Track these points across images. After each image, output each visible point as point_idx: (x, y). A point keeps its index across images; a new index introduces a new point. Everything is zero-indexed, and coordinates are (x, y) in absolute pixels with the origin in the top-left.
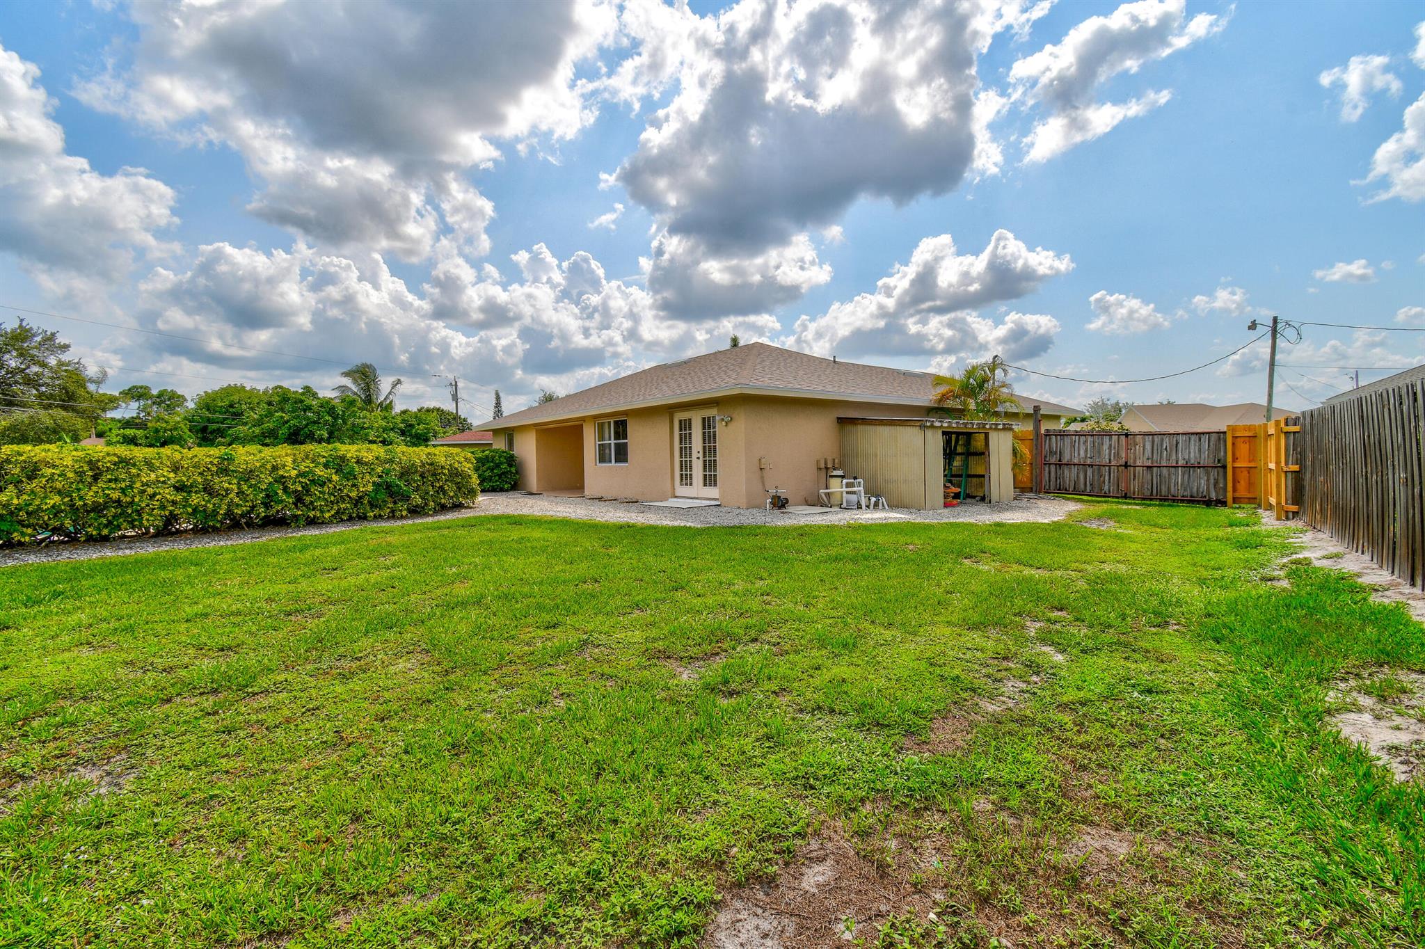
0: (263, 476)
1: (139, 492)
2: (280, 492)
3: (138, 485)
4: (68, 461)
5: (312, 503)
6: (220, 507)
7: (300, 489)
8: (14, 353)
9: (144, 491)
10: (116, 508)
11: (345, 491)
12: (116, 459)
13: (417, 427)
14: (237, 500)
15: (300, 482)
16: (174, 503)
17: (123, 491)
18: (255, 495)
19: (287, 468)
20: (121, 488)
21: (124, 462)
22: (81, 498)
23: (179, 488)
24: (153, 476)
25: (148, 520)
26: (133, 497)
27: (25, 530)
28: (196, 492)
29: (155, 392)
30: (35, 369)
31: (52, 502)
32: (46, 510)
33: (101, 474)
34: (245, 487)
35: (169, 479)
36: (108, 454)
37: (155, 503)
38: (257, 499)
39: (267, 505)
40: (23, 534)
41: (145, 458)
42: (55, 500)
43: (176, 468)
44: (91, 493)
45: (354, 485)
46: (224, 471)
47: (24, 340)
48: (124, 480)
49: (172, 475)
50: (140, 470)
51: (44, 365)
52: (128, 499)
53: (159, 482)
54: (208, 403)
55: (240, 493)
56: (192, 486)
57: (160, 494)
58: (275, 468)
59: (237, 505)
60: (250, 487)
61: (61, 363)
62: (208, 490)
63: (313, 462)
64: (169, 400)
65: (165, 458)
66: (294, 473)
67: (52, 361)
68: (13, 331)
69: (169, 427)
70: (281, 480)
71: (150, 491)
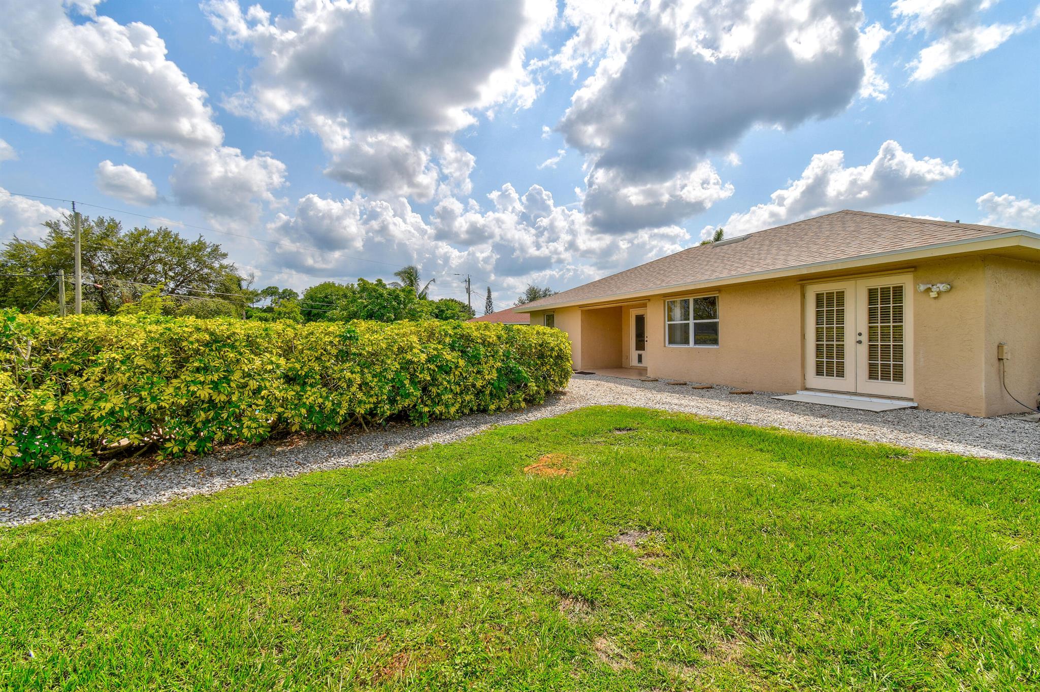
0: (389, 362)
1: (238, 387)
2: (407, 382)
3: (237, 376)
4: (139, 339)
5: (438, 395)
6: (339, 404)
7: (429, 378)
8: (193, 259)
9: (245, 386)
10: (206, 411)
11: (471, 380)
12: (208, 337)
13: (446, 312)
14: (360, 395)
15: (429, 369)
16: (285, 401)
17: (215, 385)
18: (380, 388)
19: (415, 351)
20: (212, 382)
21: (217, 342)
22: (154, 399)
23: (289, 379)
24: (258, 362)
25: (249, 427)
26: (230, 395)
27: (71, 449)
28: (312, 386)
29: (281, 291)
30: (206, 271)
31: (109, 406)
32: (101, 418)
33: (187, 360)
34: (369, 377)
35: (278, 366)
36: (198, 330)
37: (260, 402)
38: (382, 393)
39: (392, 401)
40: (67, 457)
41: (249, 336)
42: (116, 401)
43: (288, 351)
44: (171, 390)
45: (478, 372)
46: (343, 356)
47: (200, 250)
48: (217, 370)
49: (282, 361)
50: (241, 354)
51: (211, 268)
52: (223, 398)
53: (266, 371)
54: (311, 295)
55: (363, 385)
56: (306, 376)
57: (266, 388)
58: (401, 350)
59: (360, 402)
60: (374, 376)
61: (222, 267)
62: (326, 381)
63: (439, 343)
64: (288, 295)
65: (274, 336)
66: (423, 357)
67: (216, 265)
68: (193, 244)
69: (287, 311)
70: (407, 365)
71: (253, 384)
